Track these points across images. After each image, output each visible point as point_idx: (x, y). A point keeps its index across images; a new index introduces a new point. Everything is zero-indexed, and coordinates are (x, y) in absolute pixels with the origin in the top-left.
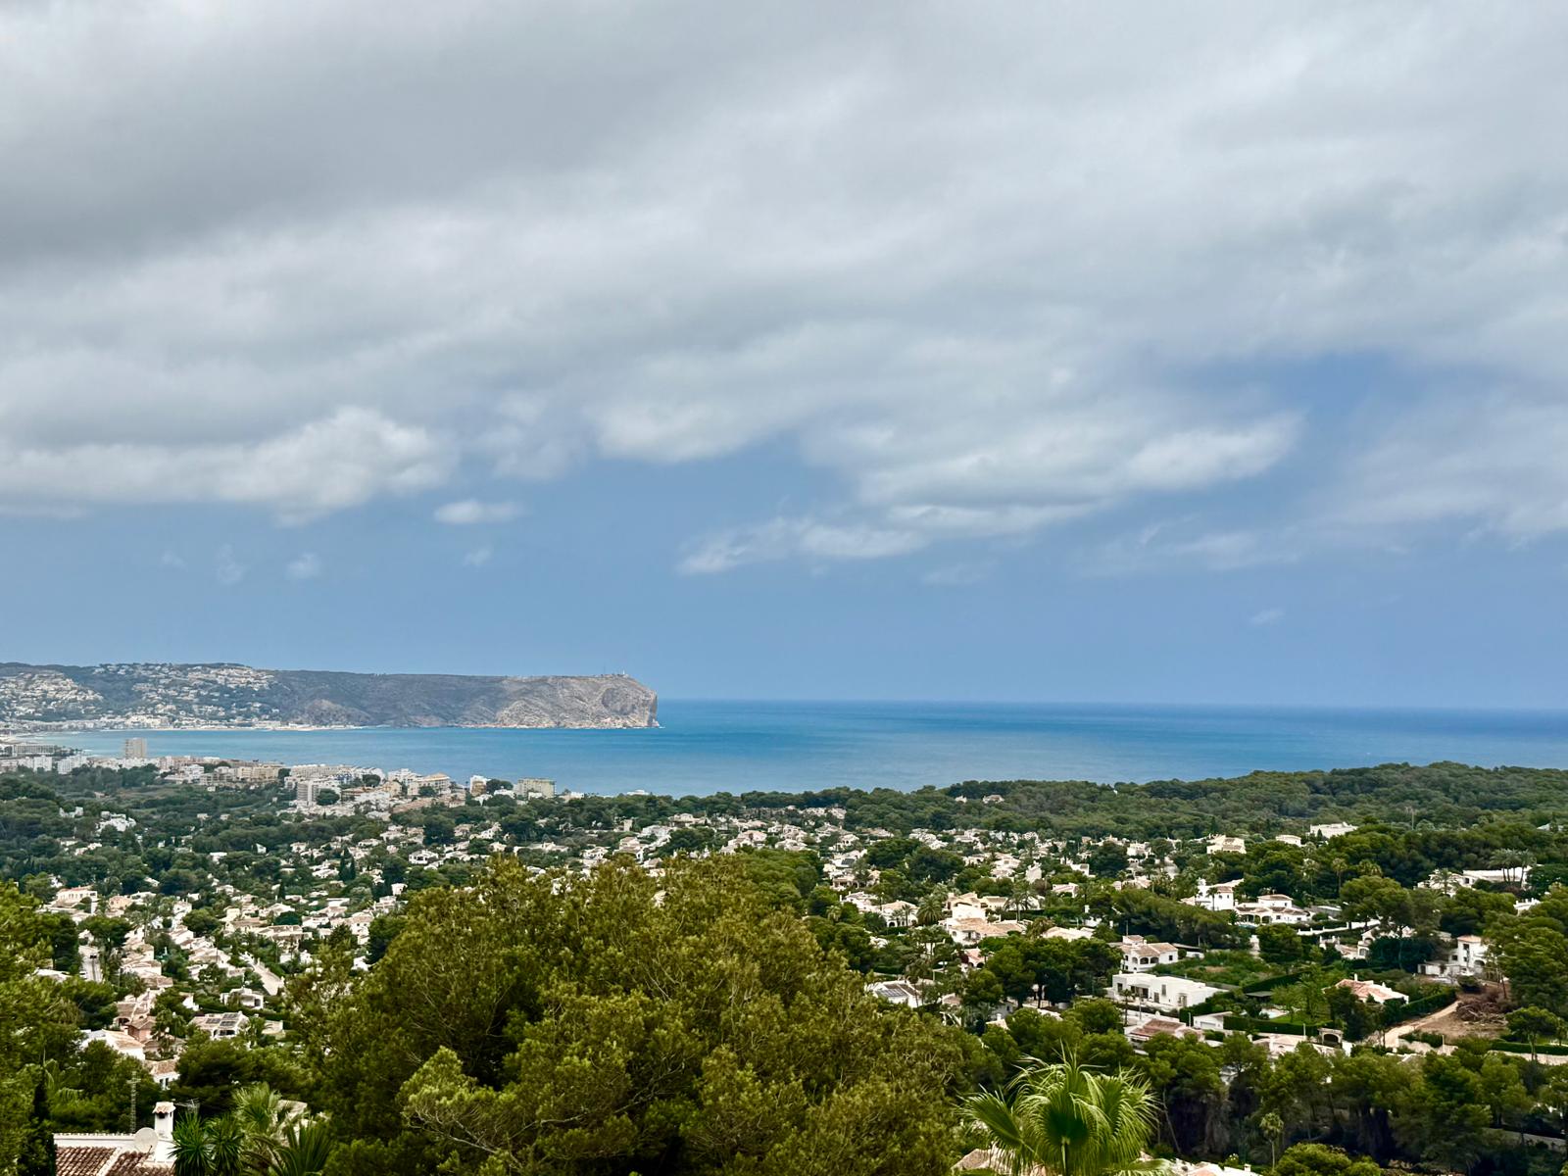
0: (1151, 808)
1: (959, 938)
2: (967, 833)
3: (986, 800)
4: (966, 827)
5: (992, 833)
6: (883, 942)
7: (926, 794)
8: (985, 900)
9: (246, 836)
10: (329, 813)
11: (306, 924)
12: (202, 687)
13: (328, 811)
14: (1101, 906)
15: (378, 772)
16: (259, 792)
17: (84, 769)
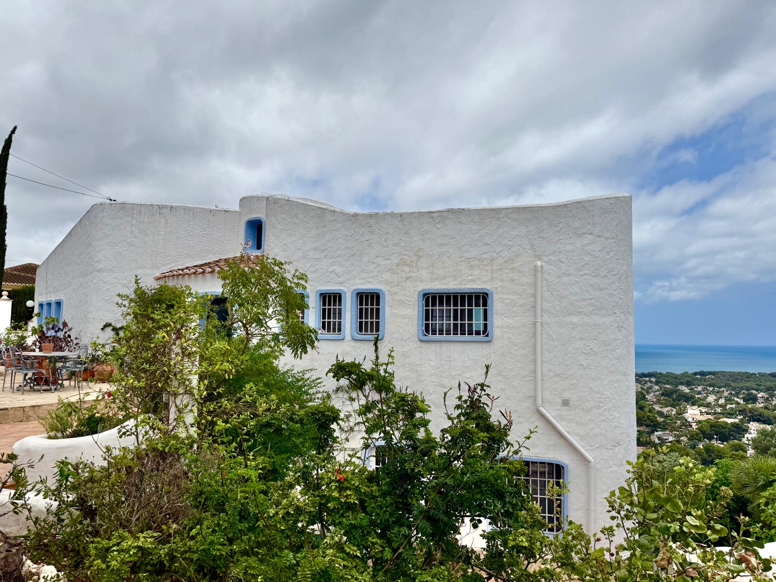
0: (771, 381)
1: (690, 420)
2: (699, 387)
3: (707, 377)
4: (699, 386)
5: (708, 388)
6: (662, 420)
7: (685, 375)
8: (700, 408)
14: (742, 412)
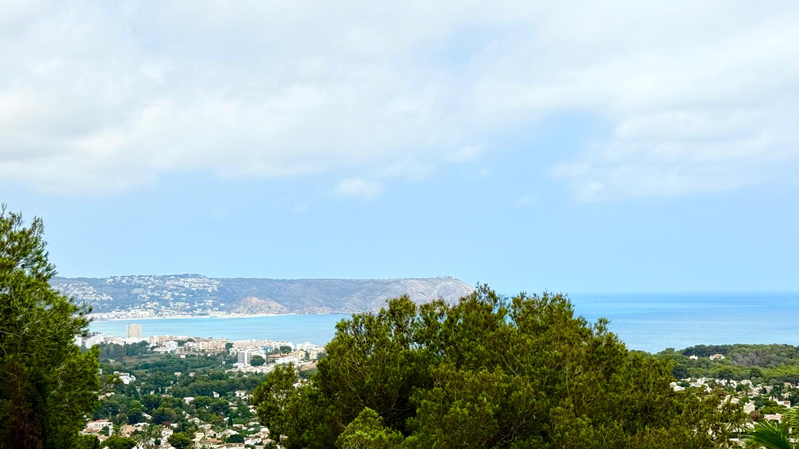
2: (699, 380)
3: (712, 358)
4: (698, 377)
5: (717, 381)
9: (206, 387)
10: (259, 371)
11: (247, 443)
12: (176, 290)
13: (258, 370)
15: (289, 344)
16: (213, 358)
17: (103, 345)
